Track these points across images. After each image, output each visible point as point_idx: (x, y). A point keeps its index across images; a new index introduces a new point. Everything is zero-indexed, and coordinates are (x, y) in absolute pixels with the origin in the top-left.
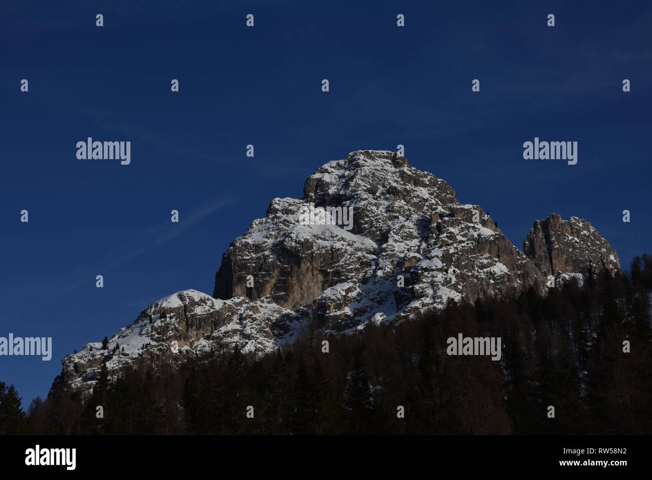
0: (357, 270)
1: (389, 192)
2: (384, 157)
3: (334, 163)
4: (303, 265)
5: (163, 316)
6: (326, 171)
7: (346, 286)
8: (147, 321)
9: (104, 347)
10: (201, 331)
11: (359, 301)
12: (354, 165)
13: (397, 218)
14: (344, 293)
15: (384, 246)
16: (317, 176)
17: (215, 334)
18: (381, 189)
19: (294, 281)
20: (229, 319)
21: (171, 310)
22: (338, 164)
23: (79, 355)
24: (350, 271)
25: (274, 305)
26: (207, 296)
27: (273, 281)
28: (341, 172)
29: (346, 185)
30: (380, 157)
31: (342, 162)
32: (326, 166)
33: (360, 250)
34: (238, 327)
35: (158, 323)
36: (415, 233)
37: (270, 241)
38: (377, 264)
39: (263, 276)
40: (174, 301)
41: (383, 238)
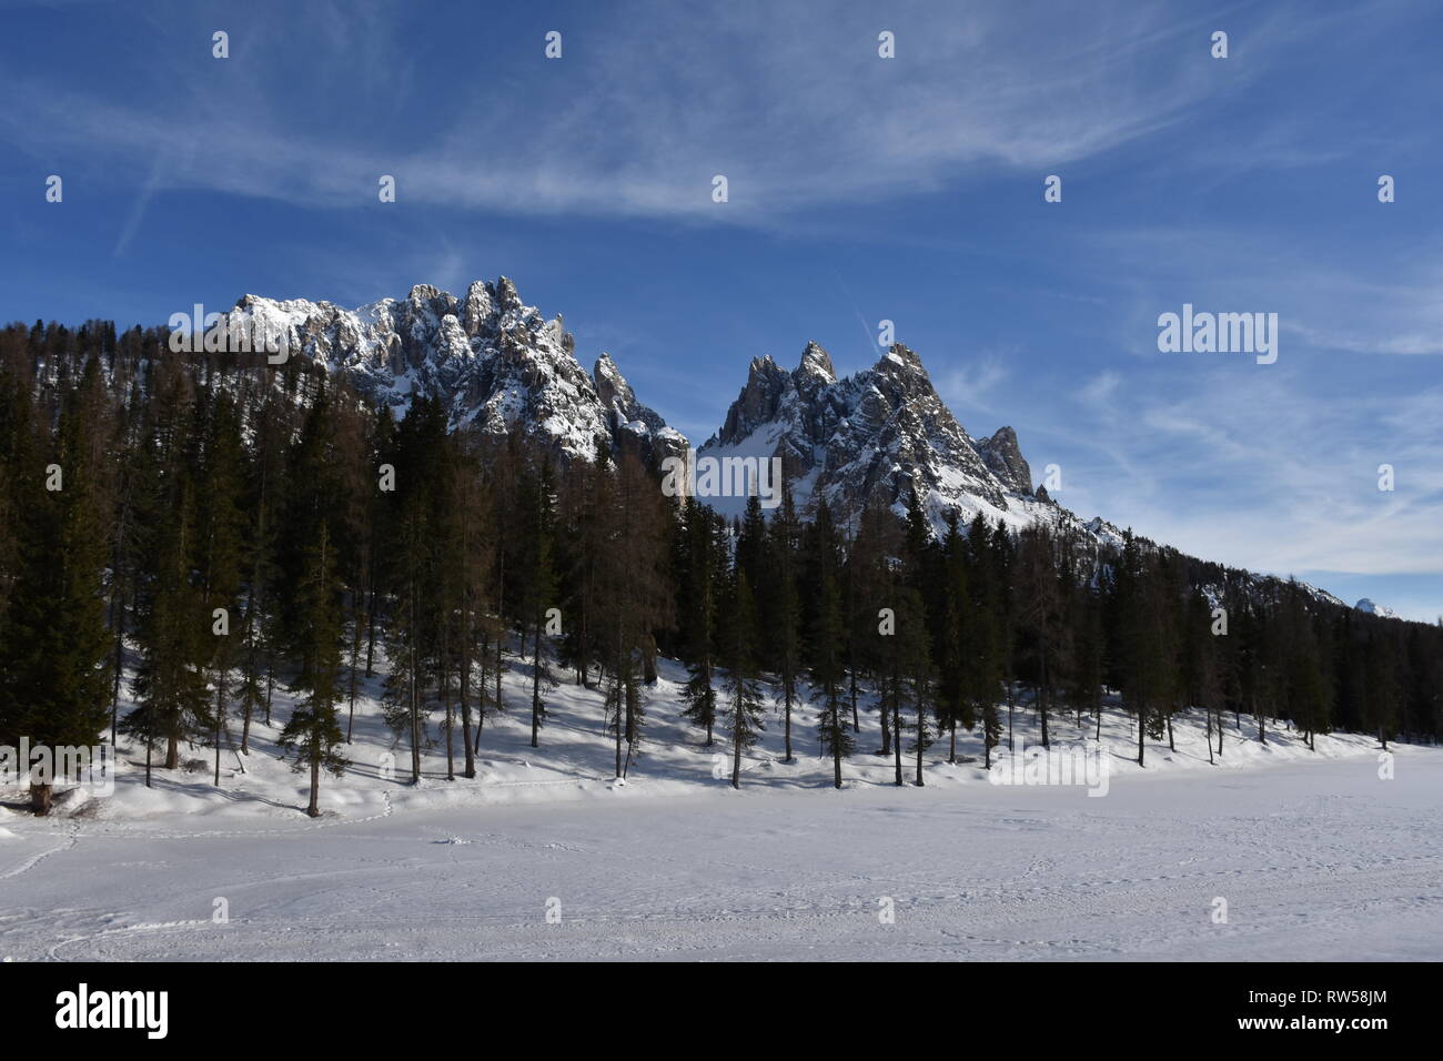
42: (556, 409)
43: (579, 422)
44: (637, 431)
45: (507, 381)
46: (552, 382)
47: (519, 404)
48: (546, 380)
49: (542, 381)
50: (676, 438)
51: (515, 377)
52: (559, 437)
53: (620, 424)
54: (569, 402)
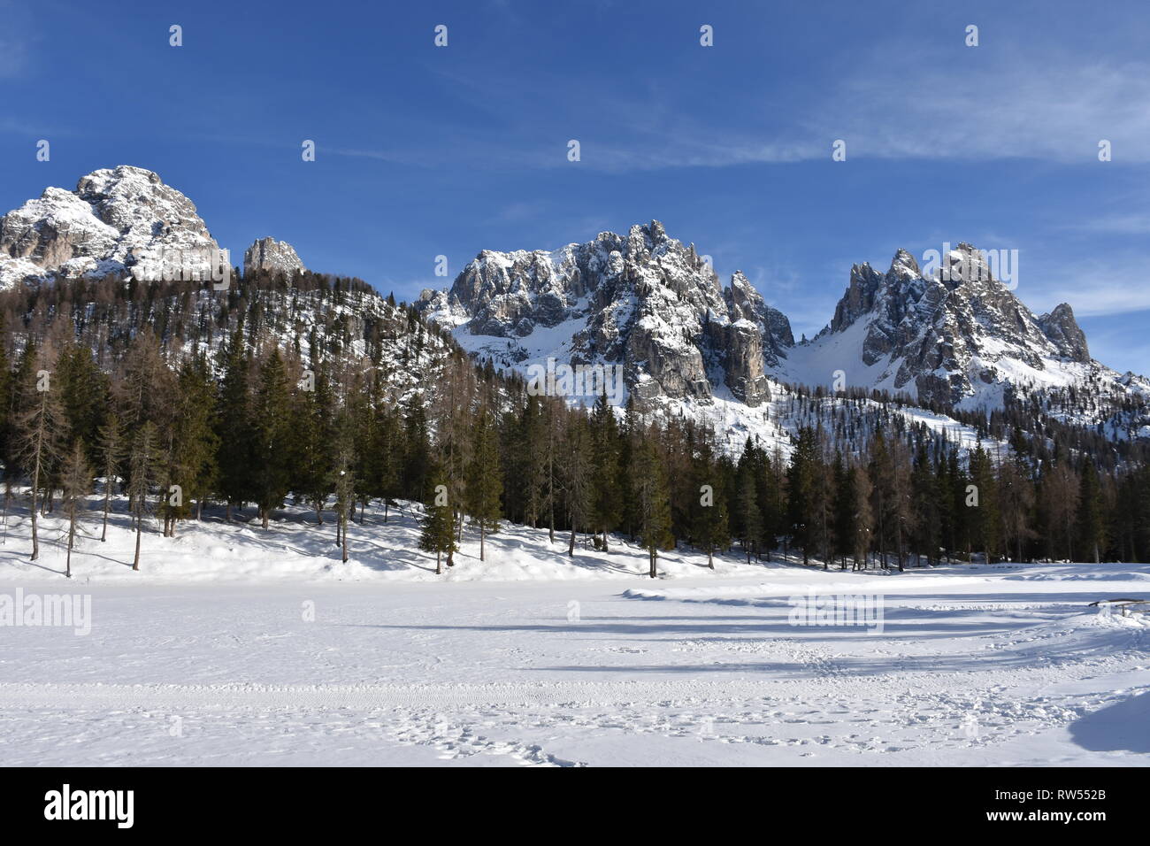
0: (101, 249)
1: (140, 199)
2: (144, 174)
3: (105, 171)
4: (58, 239)
6: (97, 175)
7: (87, 259)
12: (119, 175)
13: (140, 218)
14: (83, 264)
15: (125, 236)
16: (89, 177)
18: (135, 196)
19: (50, 249)
22: (108, 173)
25: (31, 265)
27: (33, 247)
28: (108, 178)
29: (109, 188)
30: (141, 173)
31: (111, 171)
32: (98, 172)
33: (107, 236)
36: (151, 231)
37: (37, 218)
38: (117, 249)
39: (26, 242)
41: (126, 230)
42: (655, 311)
43: (674, 319)
44: (722, 323)
45: (624, 293)
46: (655, 291)
47: (631, 309)
48: (651, 290)
49: (647, 291)
50: (746, 326)
51: (630, 289)
52: (650, 331)
53: (710, 319)
54: (668, 306)
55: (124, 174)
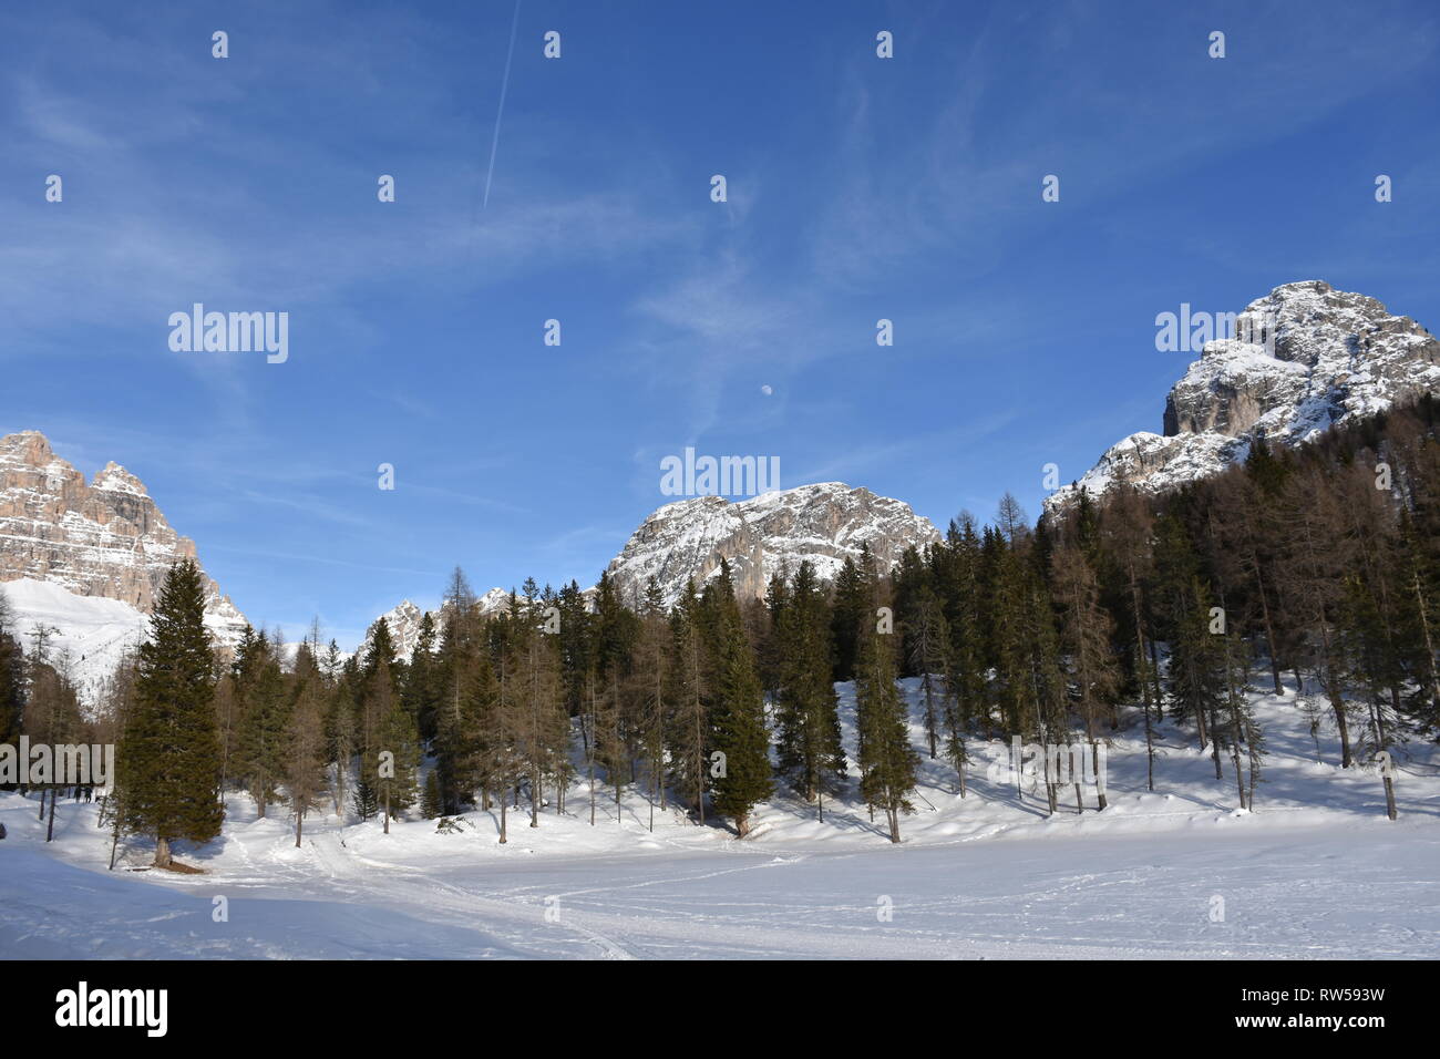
0: (1292, 393)
1: (1315, 318)
2: (1309, 287)
3: (1259, 301)
4: (1239, 397)
5: (1120, 457)
6: (1253, 309)
7: (1282, 409)
8: (1107, 463)
9: (1074, 489)
10: (1155, 466)
11: (1295, 422)
12: (1278, 299)
13: (1325, 340)
14: (1280, 416)
15: (1315, 368)
17: (1167, 467)
18: (1307, 317)
19: (1233, 411)
20: (1178, 452)
21: (1126, 452)
22: (1265, 302)
23: (1055, 496)
24: (1285, 395)
25: (1218, 436)
26: (1156, 436)
27: (1214, 415)
28: (1267, 308)
30: (1303, 288)
31: (1266, 299)
32: (1252, 305)
33: (1293, 375)
34: (1187, 458)
35: (1116, 464)
36: (1345, 352)
37: (1207, 381)
38: (1310, 386)
39: (1204, 411)
40: (1127, 444)
41: (1314, 361)
55: (1284, 296)
